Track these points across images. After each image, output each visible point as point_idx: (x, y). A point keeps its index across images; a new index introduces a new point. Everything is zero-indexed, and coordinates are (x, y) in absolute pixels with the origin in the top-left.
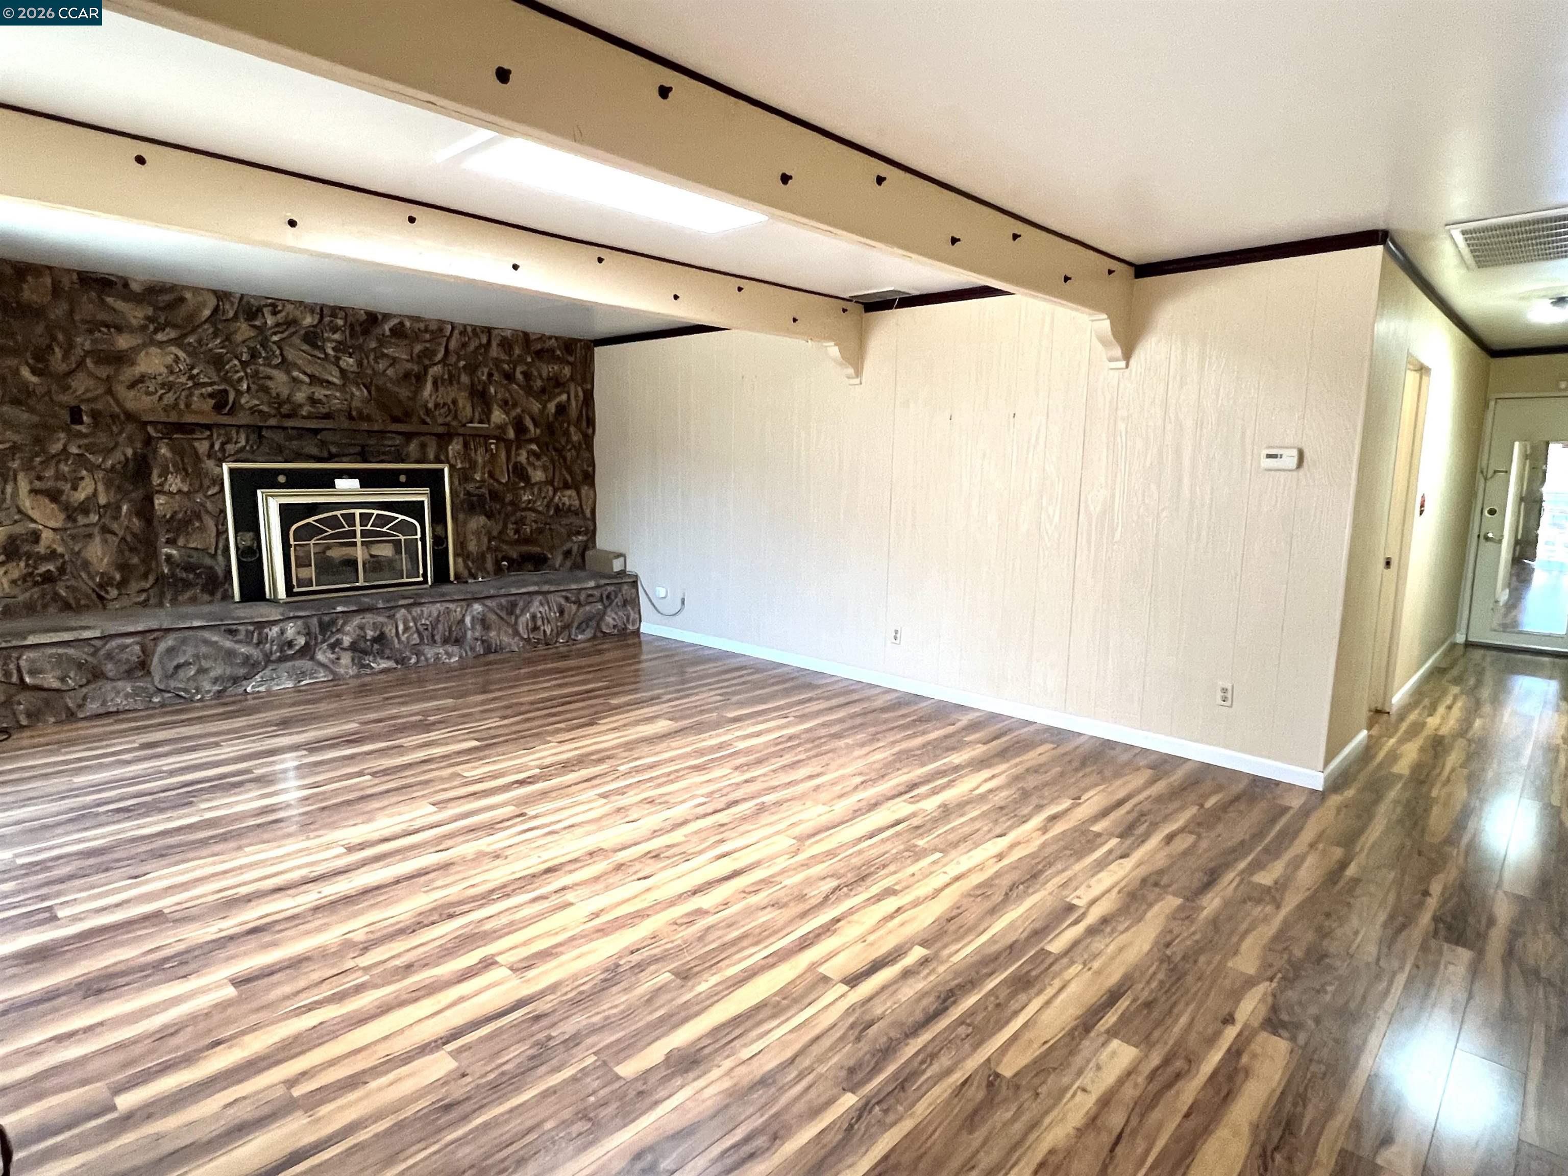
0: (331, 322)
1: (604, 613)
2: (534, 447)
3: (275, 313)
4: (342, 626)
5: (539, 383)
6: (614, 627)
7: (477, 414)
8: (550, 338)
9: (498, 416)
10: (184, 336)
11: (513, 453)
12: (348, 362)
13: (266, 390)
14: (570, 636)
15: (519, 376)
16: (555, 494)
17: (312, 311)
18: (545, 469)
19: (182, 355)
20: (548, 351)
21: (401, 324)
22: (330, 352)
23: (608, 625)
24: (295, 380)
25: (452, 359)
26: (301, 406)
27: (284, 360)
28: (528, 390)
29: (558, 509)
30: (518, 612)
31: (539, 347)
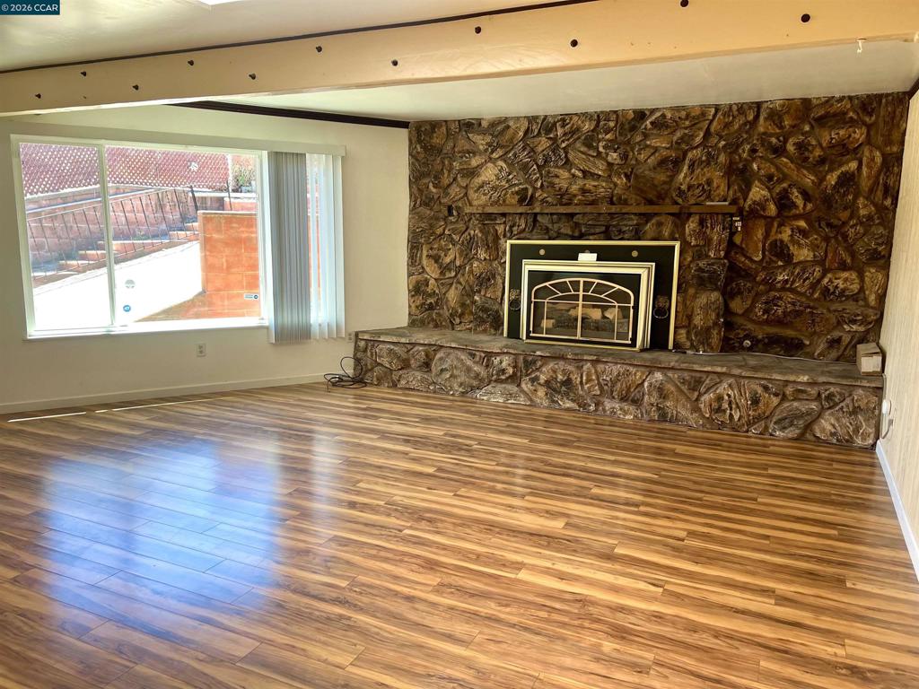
0: (605, 125)
1: (819, 416)
2: (802, 224)
3: (563, 126)
4: (541, 366)
5: (818, 152)
6: (833, 434)
7: (731, 192)
8: (842, 99)
9: (758, 192)
10: (506, 153)
11: (774, 230)
12: (613, 157)
13: (552, 185)
14: (766, 428)
15: (790, 147)
16: (823, 276)
17: (591, 119)
18: (814, 247)
19: (504, 165)
20: (835, 115)
21: (663, 116)
22: (601, 149)
23: (823, 430)
24: (574, 176)
25: (714, 140)
26: (575, 196)
27: (568, 160)
28: (802, 161)
29: (826, 291)
30: (703, 390)
31: (822, 112)
